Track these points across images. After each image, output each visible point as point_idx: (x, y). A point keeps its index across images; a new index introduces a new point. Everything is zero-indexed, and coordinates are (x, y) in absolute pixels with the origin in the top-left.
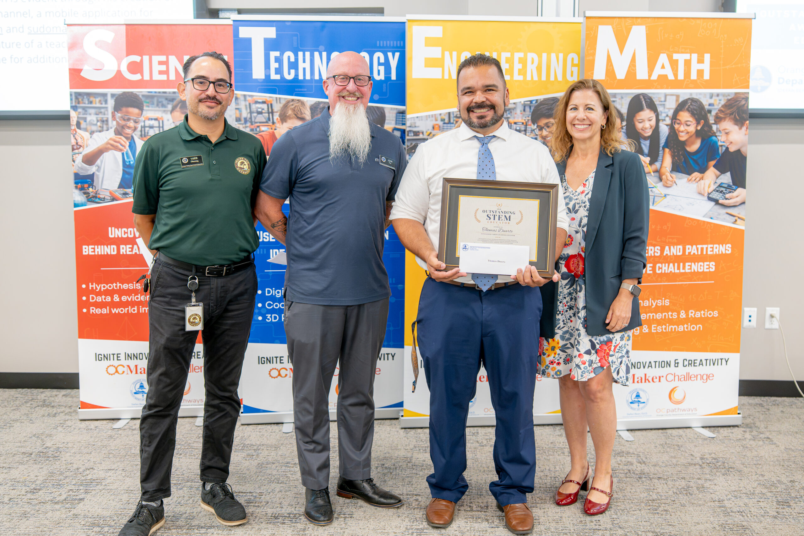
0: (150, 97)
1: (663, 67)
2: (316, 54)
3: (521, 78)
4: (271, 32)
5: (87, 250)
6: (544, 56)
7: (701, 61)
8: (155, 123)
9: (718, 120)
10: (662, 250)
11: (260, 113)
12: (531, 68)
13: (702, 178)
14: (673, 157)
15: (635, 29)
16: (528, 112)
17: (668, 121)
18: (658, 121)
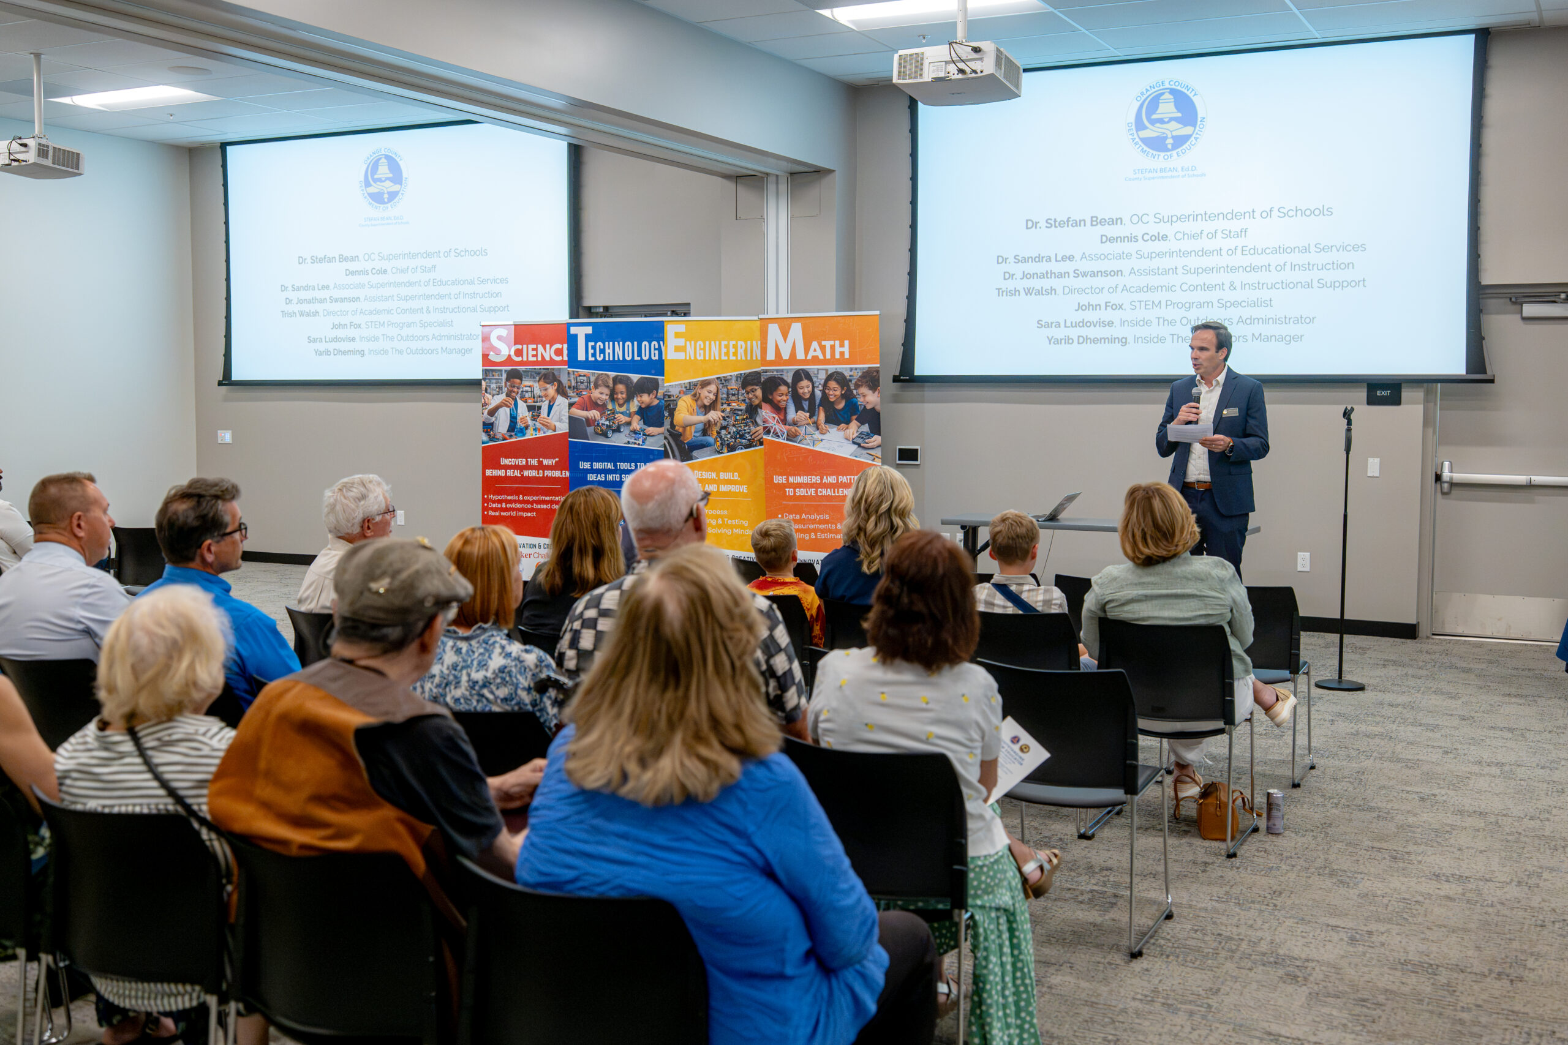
0: (526, 371)
1: (815, 350)
2: (616, 343)
3: (734, 358)
4: (589, 330)
5: (488, 473)
6: (749, 343)
7: (842, 345)
8: (529, 389)
9: (857, 386)
10: (822, 479)
11: (582, 383)
12: (741, 351)
13: (847, 428)
14: (826, 412)
15: (794, 325)
16: (740, 382)
17: (821, 388)
18: (813, 387)
